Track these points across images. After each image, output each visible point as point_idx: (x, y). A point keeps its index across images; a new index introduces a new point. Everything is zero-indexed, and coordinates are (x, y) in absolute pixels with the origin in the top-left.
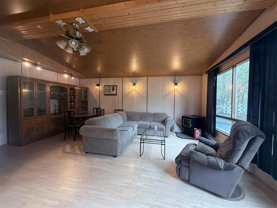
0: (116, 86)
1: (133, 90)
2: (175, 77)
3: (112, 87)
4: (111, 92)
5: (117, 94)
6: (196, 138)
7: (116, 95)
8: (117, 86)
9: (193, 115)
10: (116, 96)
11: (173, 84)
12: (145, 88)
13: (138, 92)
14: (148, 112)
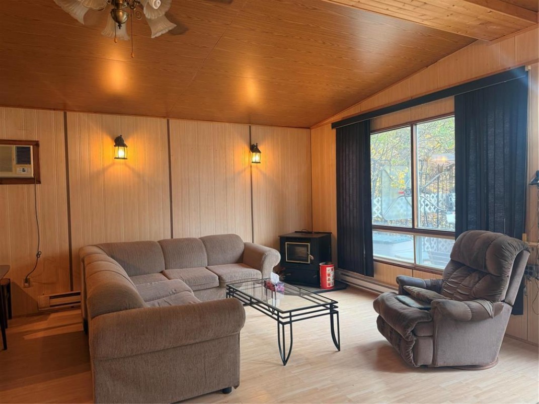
0: (36, 144)
1: (114, 164)
2: (250, 127)
3: (14, 147)
4: (10, 170)
5: (42, 179)
6: (328, 286)
7: (36, 180)
8: (41, 144)
9: (296, 232)
10: (38, 186)
11: (247, 149)
12: (163, 156)
13: (133, 170)
14: (174, 237)
